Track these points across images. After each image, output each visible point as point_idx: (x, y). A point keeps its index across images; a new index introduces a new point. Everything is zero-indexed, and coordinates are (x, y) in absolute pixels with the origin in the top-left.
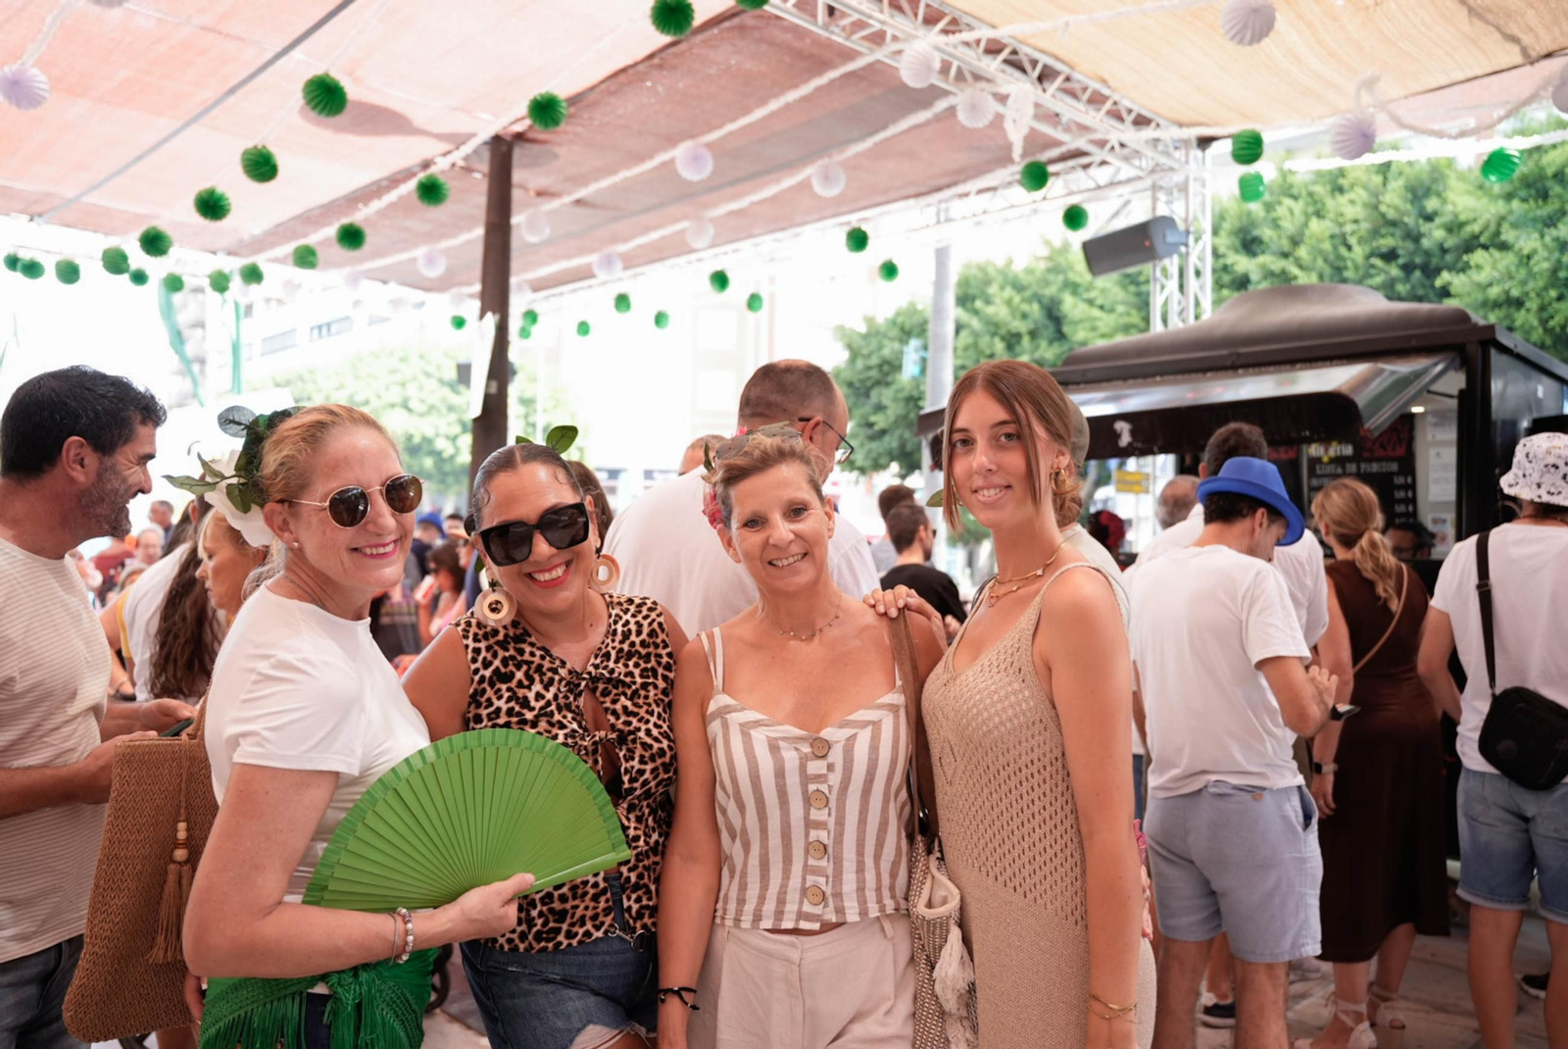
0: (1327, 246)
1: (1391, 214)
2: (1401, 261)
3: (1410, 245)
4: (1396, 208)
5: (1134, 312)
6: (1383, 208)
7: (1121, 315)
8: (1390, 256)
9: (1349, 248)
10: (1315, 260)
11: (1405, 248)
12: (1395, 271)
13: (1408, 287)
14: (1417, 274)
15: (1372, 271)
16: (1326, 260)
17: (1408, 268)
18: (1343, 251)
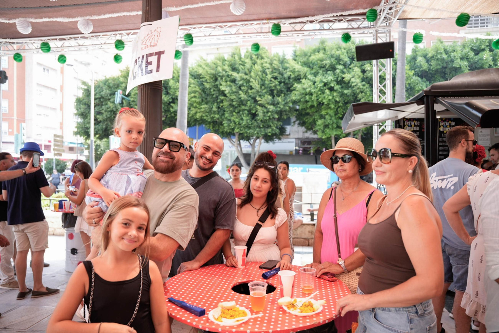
0: (260, 73)
1: (276, 67)
2: (279, 80)
3: (281, 76)
4: (277, 65)
5: (197, 87)
6: (273, 65)
7: (193, 88)
8: (276, 78)
9: (267, 75)
10: (256, 77)
11: (279, 77)
12: (277, 83)
13: (280, 87)
14: (282, 84)
15: (271, 82)
16: (259, 77)
17: (280, 82)
18: (264, 75)
